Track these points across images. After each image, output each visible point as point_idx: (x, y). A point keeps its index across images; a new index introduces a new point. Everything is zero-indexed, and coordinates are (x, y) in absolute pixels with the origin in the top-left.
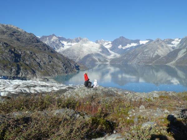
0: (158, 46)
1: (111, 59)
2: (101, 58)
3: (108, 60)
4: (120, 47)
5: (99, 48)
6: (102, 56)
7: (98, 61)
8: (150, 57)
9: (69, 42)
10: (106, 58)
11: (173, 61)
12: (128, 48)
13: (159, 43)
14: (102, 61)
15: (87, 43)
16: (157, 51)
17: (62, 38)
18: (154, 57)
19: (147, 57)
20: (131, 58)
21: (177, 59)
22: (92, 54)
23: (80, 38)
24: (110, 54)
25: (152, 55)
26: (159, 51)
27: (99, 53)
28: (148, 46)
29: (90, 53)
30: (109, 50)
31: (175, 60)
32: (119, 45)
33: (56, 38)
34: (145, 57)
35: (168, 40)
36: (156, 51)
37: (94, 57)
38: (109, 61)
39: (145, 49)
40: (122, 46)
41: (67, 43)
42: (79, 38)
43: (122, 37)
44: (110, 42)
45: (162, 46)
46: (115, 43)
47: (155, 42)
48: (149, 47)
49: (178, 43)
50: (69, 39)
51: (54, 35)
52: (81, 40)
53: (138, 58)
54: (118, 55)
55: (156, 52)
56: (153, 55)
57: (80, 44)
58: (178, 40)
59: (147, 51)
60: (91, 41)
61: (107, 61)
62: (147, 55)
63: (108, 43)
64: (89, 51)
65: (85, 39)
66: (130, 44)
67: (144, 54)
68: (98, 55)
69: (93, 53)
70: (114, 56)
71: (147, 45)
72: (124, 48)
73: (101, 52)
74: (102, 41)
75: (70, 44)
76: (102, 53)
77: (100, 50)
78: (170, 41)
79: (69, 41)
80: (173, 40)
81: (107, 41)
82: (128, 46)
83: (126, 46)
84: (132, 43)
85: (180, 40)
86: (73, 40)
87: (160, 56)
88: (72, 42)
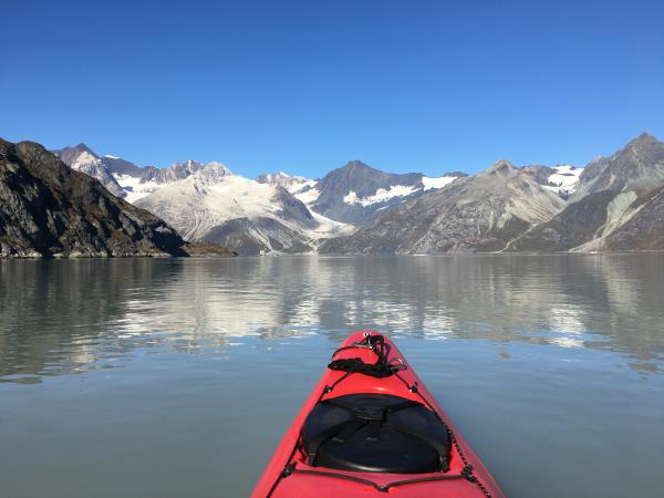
0: (511, 186)
1: (321, 240)
2: (281, 238)
3: (311, 244)
4: (351, 198)
5: (272, 201)
6: (284, 228)
7: (270, 247)
8: (484, 228)
9: (149, 179)
10: (304, 239)
11: (591, 239)
12: (382, 204)
13: (510, 176)
14: (285, 246)
15: (222, 181)
16: (512, 205)
17: (121, 161)
18: (501, 225)
19: (475, 226)
20: (405, 233)
21: (607, 232)
22: (246, 219)
23: (193, 162)
24: (314, 225)
25: (491, 217)
26: (518, 203)
27: (273, 216)
28: (467, 187)
29: (234, 216)
30: (308, 207)
31: (600, 235)
32: (347, 194)
33: (92, 158)
34: (466, 227)
35: (535, 171)
36: (508, 205)
37: (253, 233)
38: (316, 248)
39: (459, 198)
40: (360, 196)
41: (142, 182)
42: (189, 165)
43: (358, 162)
44: (312, 183)
45: (525, 186)
46: (332, 187)
47: (494, 172)
48: (473, 191)
49: (576, 179)
50: (148, 168)
51: (82, 148)
52: (198, 172)
53: (437, 232)
54: (347, 229)
55: (508, 208)
56: (496, 220)
57: (193, 182)
58: (572, 172)
59: (471, 205)
60: (237, 173)
61: (308, 248)
62: (472, 220)
63: (305, 184)
64: (232, 209)
65: (216, 165)
66: (388, 189)
67: (460, 216)
68: (266, 223)
69: (250, 217)
70: (333, 232)
71: (464, 184)
72: (365, 203)
73: (278, 213)
74: (282, 177)
75: (151, 185)
76: (286, 219)
77: (277, 207)
78: (542, 175)
79: (148, 173)
80: (554, 171)
81: (300, 178)
82: (381, 195)
83: (374, 194)
84: (394, 185)
85: (578, 172)
86: (165, 171)
87: (526, 225)
88: (160, 181)
